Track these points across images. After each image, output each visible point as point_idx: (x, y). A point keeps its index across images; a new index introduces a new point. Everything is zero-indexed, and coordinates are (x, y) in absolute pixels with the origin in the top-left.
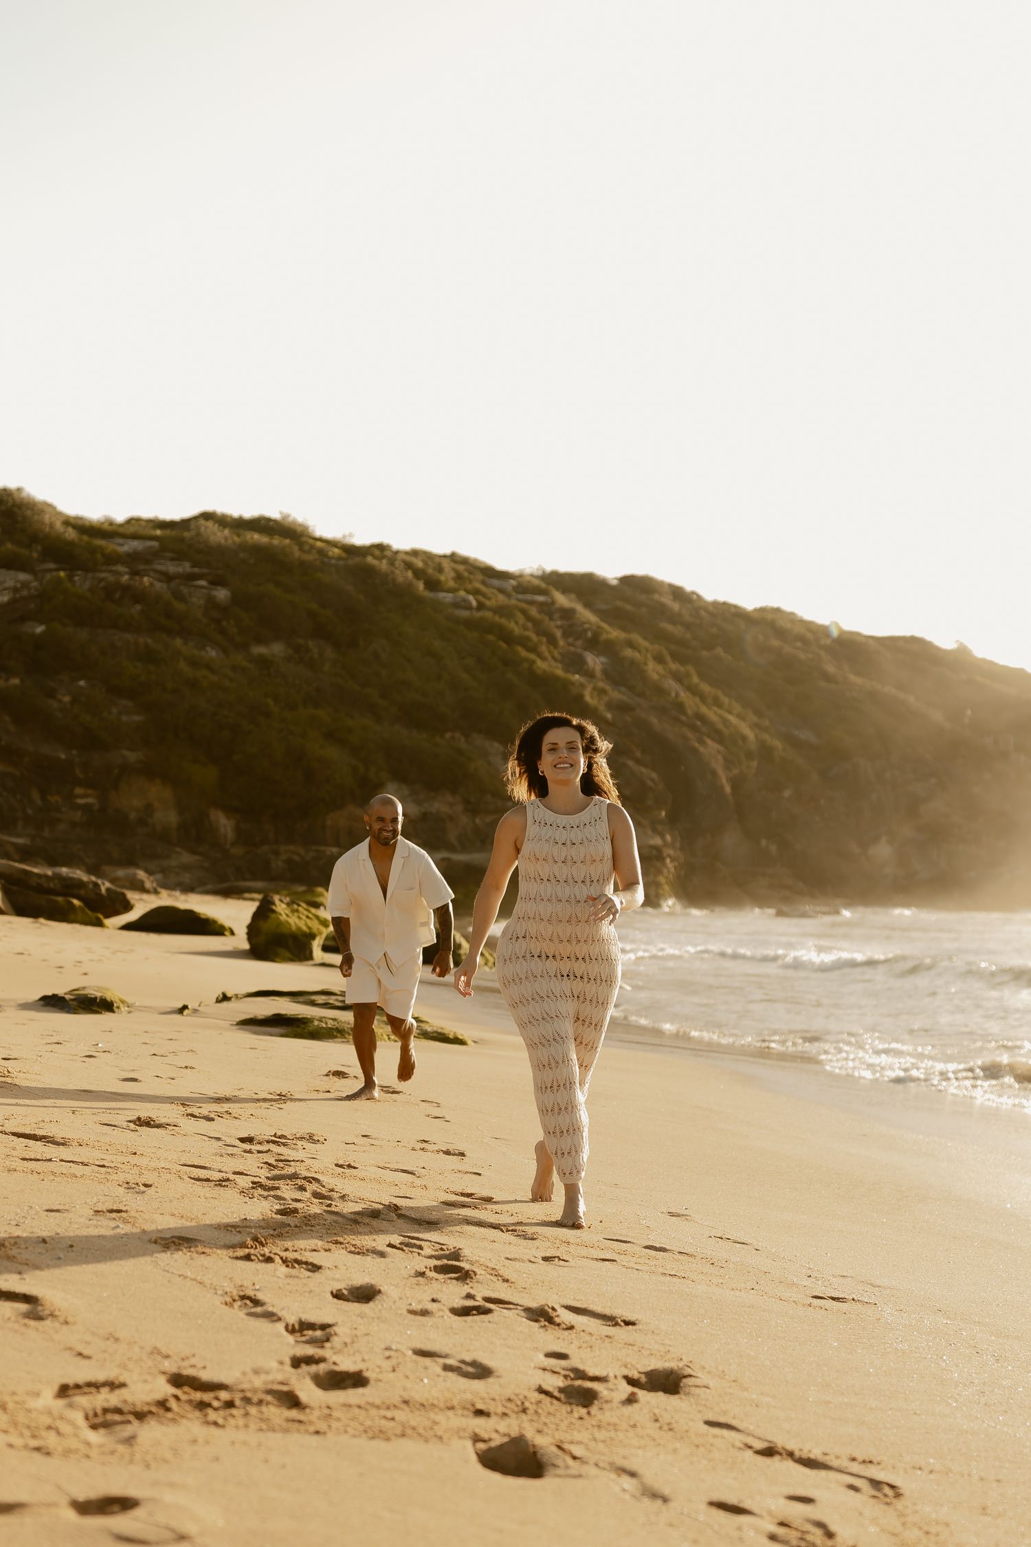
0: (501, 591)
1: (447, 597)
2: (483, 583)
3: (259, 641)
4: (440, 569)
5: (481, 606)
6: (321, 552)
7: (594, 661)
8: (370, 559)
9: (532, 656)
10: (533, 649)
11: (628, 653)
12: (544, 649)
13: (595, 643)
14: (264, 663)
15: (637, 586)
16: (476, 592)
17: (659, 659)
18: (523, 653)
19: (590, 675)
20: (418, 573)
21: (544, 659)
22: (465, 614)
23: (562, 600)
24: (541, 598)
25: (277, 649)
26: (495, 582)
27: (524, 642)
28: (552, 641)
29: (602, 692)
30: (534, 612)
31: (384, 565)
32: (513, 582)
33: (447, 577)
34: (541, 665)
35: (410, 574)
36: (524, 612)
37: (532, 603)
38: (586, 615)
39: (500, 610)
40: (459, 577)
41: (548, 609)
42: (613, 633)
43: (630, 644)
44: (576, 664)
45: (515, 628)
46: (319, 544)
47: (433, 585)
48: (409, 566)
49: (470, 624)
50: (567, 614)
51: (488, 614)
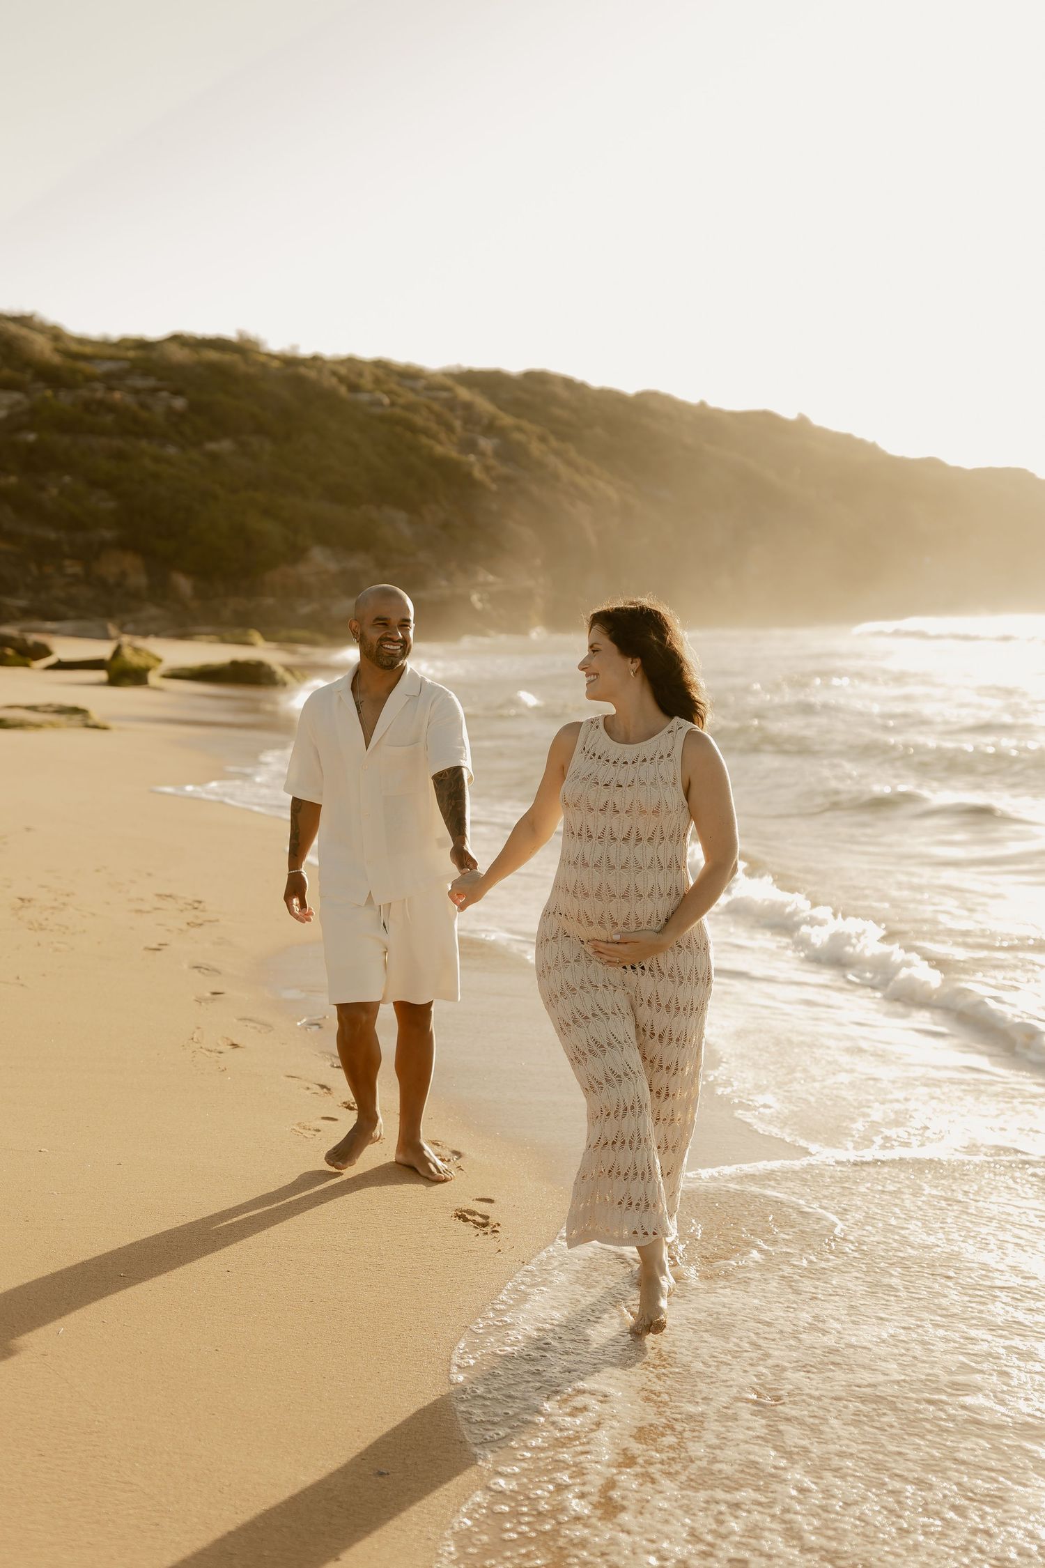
0: (413, 390)
1: (364, 397)
2: (399, 384)
3: (211, 438)
4: (360, 375)
5: (393, 404)
6: (264, 365)
7: (486, 444)
8: (302, 370)
9: (431, 442)
10: (434, 437)
11: (517, 436)
12: (443, 436)
13: (491, 428)
14: (214, 457)
15: (537, 380)
16: (389, 393)
17: (543, 439)
18: (424, 440)
19: (482, 454)
20: (342, 379)
21: (440, 443)
22: (377, 411)
23: (464, 394)
24: (444, 395)
25: (224, 446)
26: (409, 383)
27: (426, 432)
28: (450, 429)
29: (487, 469)
30: (436, 407)
31: (312, 374)
32: (421, 384)
33: (367, 381)
34: (439, 450)
35: (334, 381)
36: (428, 407)
37: (435, 399)
38: (484, 405)
39: (410, 407)
40: (377, 381)
41: (452, 404)
42: (507, 420)
43: (519, 429)
44: (469, 446)
45: (419, 420)
46: (262, 359)
47: (354, 388)
48: (334, 373)
49: (382, 419)
50: (468, 406)
51: (398, 411)
